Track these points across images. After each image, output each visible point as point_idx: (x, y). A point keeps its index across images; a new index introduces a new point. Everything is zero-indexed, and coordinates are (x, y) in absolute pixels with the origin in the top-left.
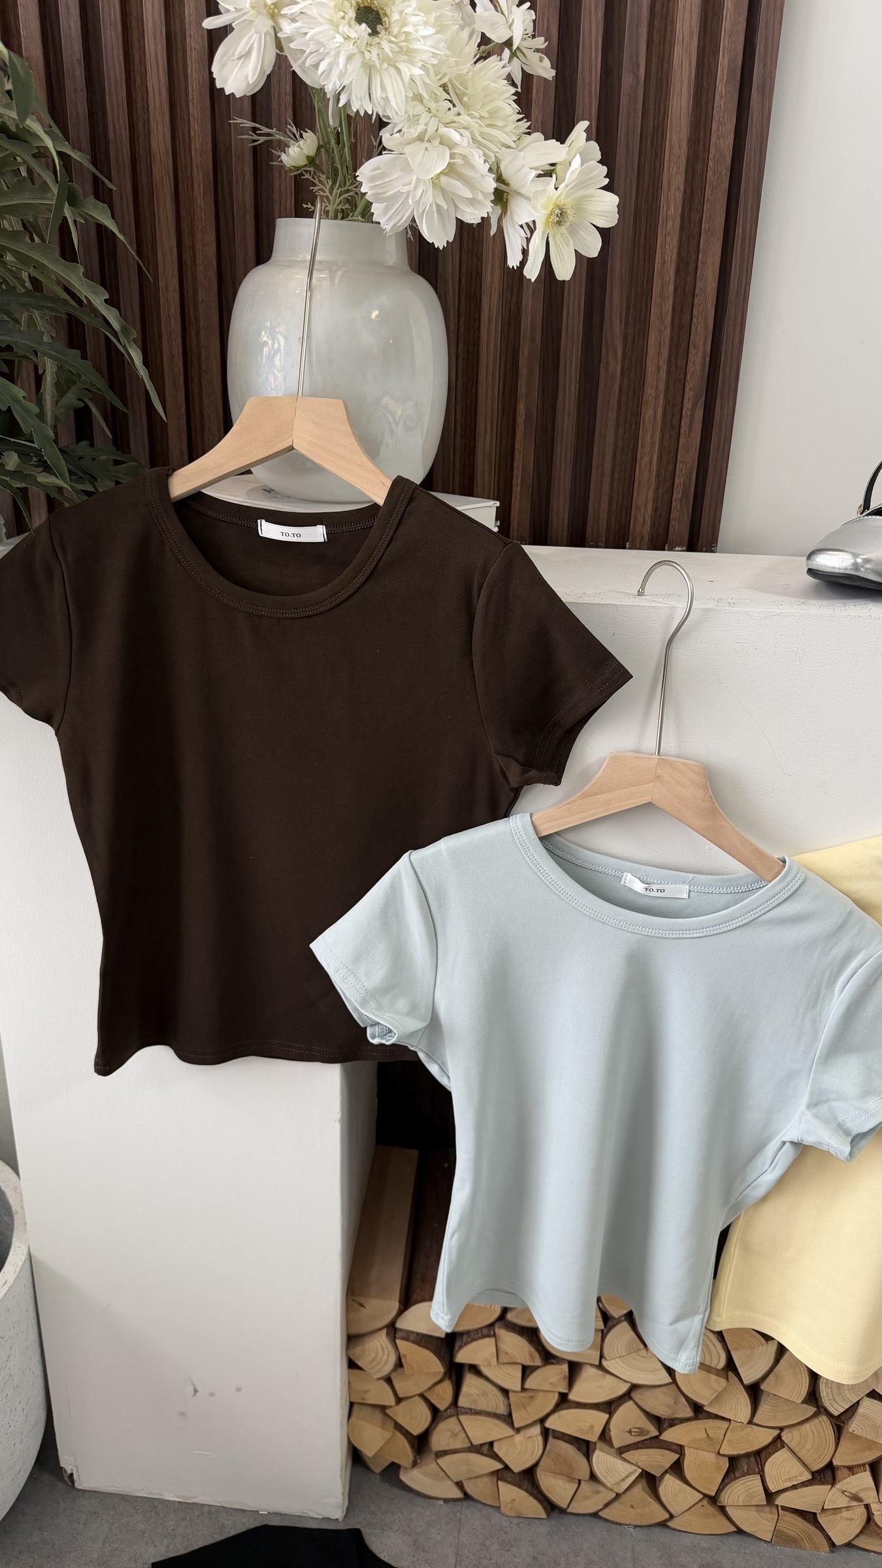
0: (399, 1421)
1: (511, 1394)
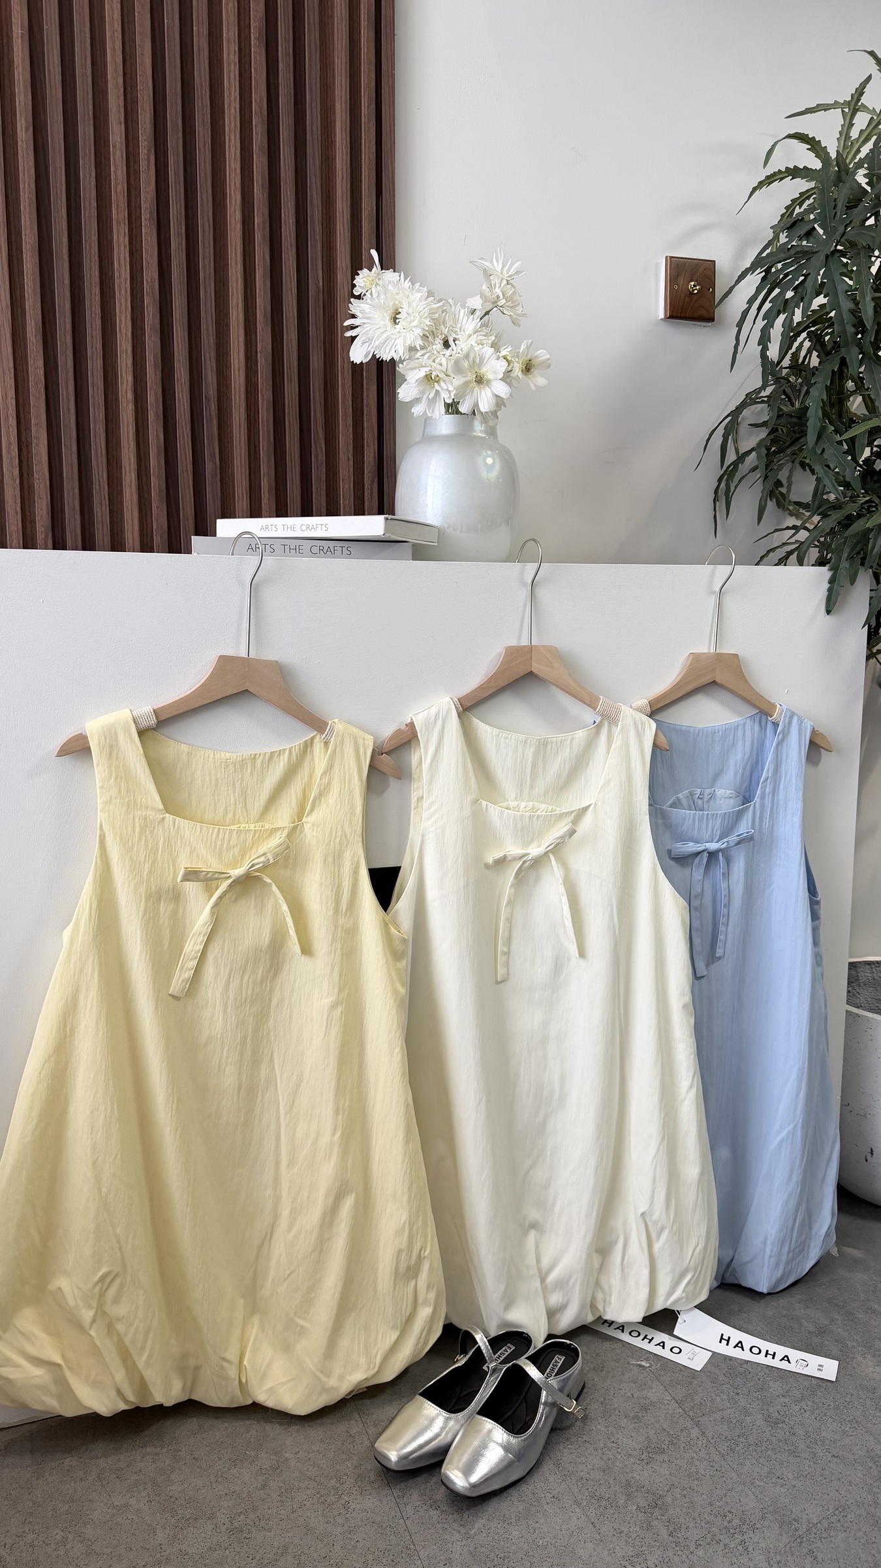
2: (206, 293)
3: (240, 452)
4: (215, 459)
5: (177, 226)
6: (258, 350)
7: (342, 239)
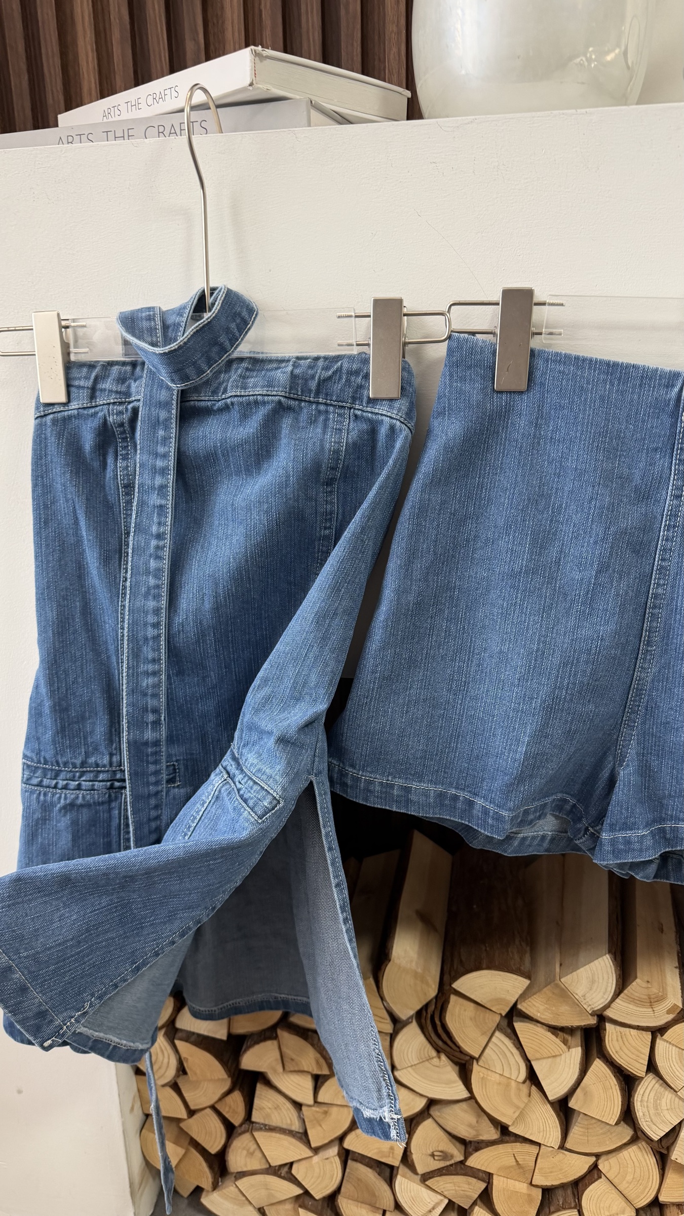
0: (195, 1137)
1: (304, 1108)
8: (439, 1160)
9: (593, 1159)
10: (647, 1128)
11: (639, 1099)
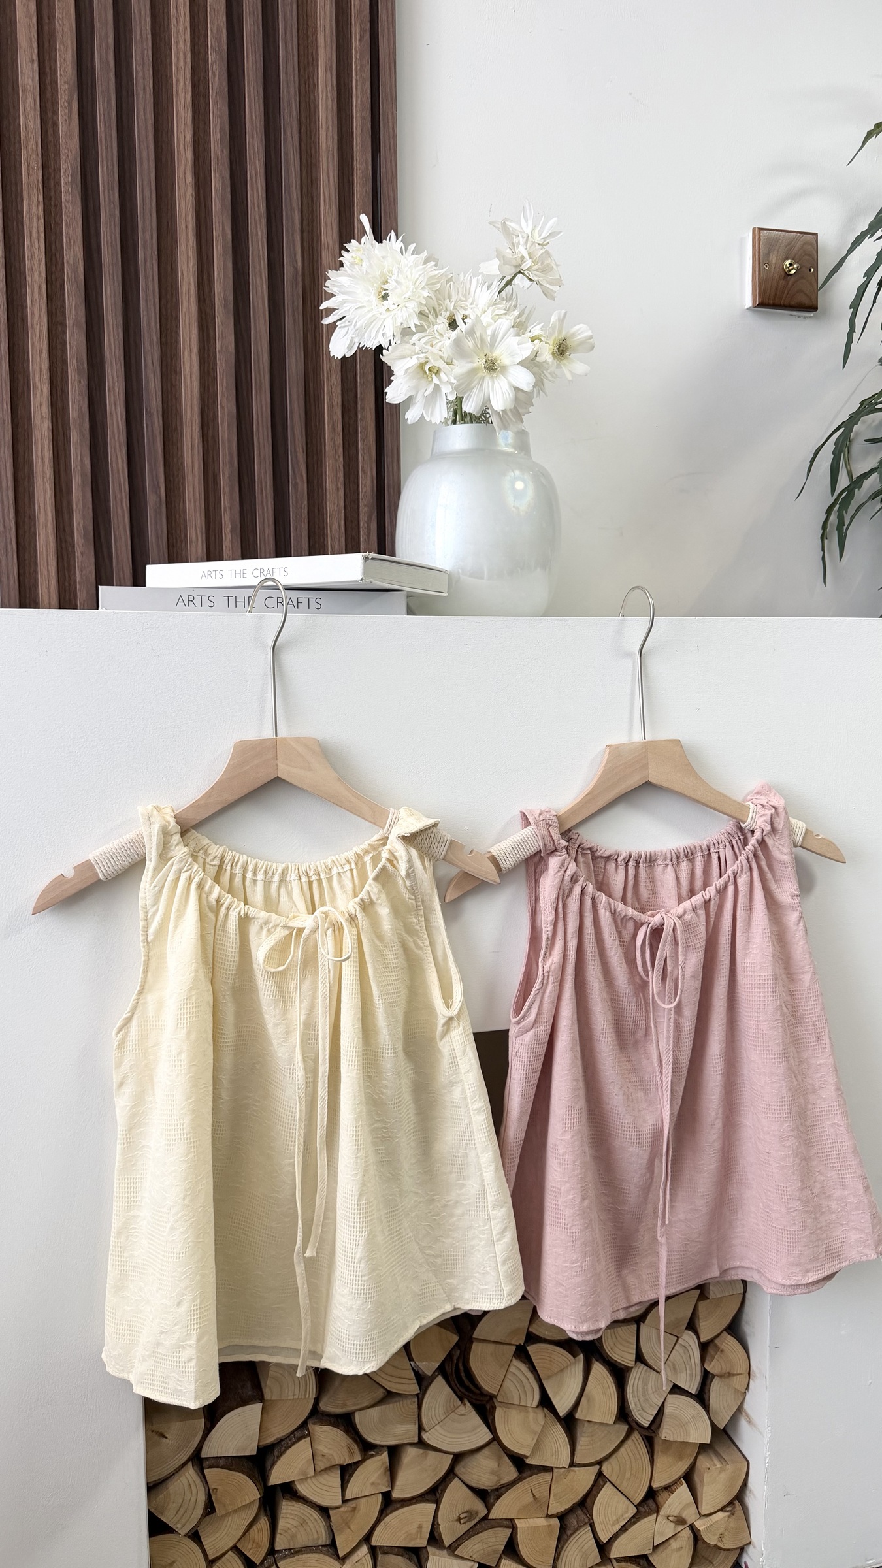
1: (331, 1512)
2: (146, 278)
3: (193, 481)
4: (160, 492)
5: (109, 192)
6: (217, 350)
7: (327, 207)
8: (465, 1523)
9: (598, 1467)
10: (639, 1417)
11: (631, 1391)
